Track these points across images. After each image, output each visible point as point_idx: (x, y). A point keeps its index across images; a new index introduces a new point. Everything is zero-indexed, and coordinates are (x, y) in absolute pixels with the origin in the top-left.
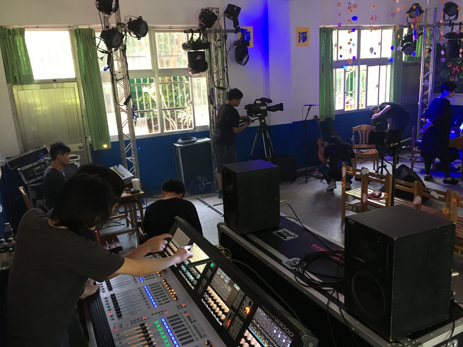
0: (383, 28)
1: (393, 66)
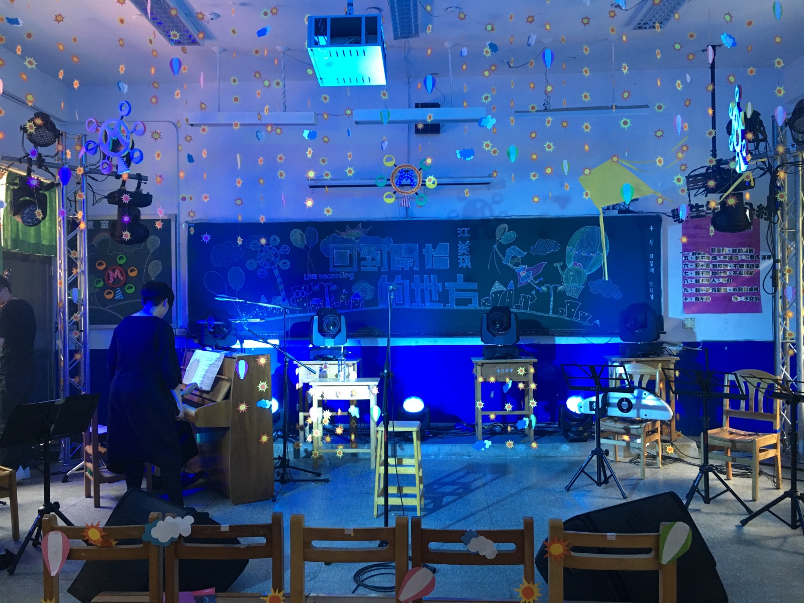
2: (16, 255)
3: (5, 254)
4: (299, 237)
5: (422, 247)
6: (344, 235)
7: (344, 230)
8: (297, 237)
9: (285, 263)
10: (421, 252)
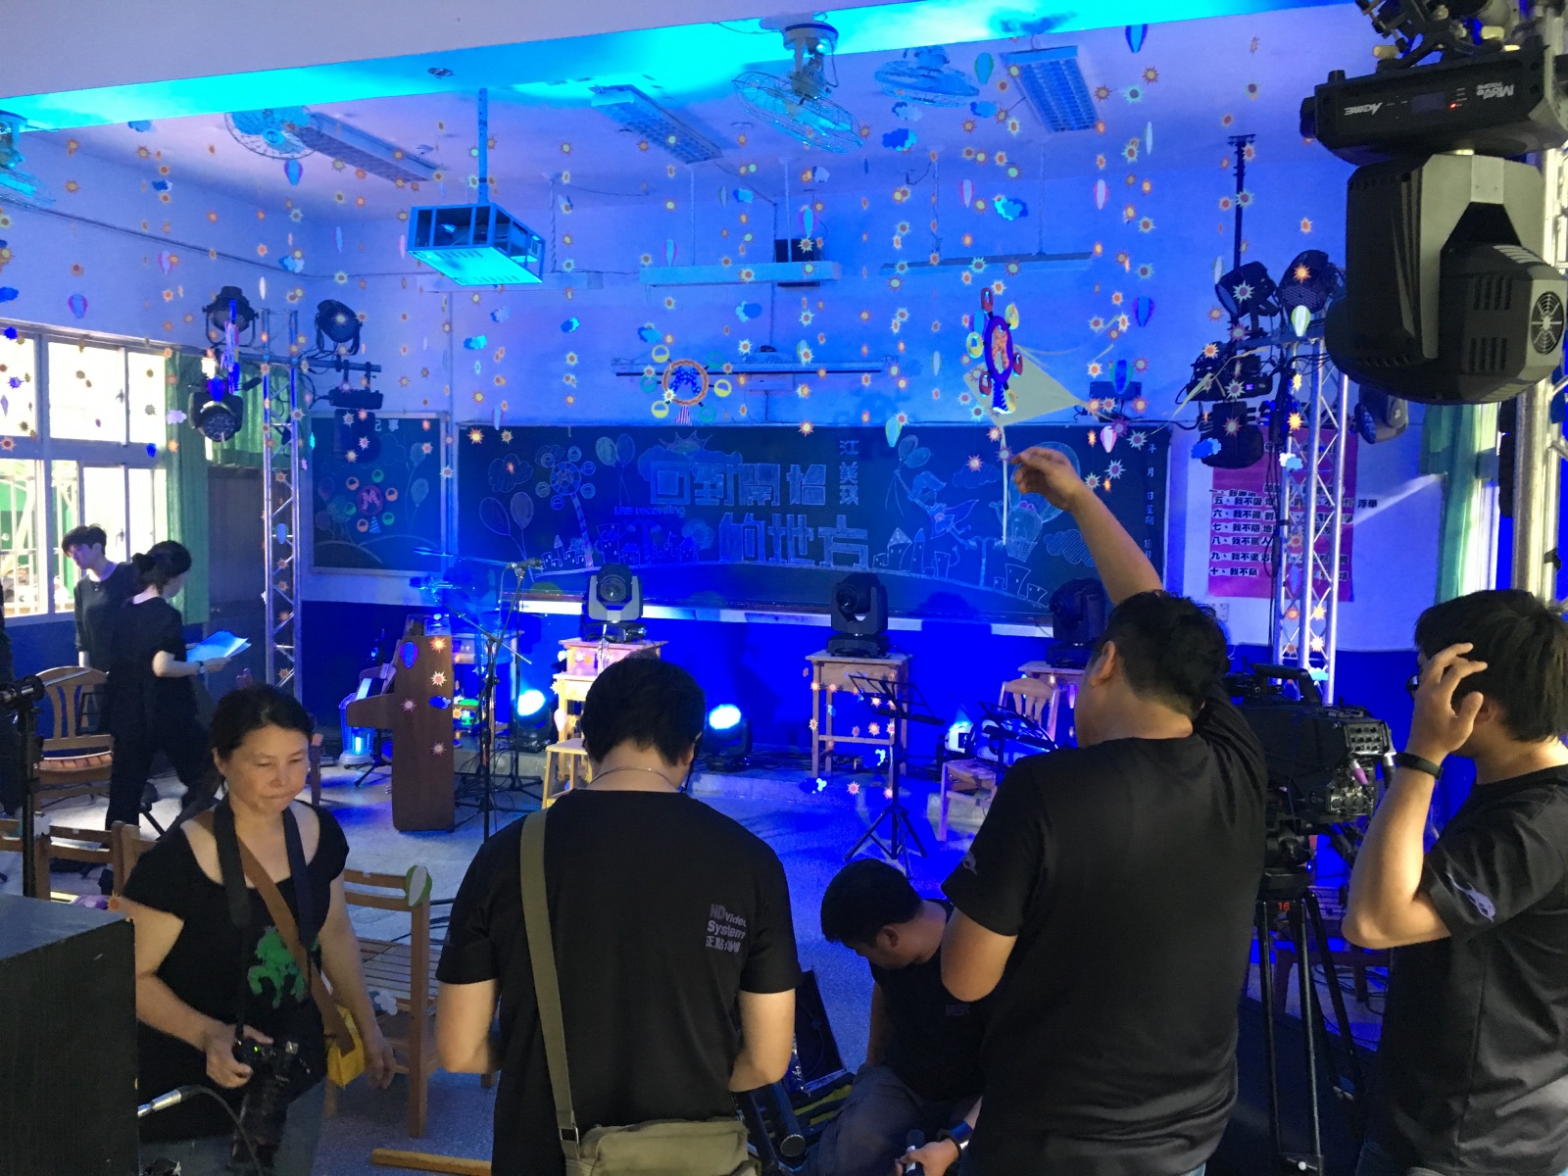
0: (129, 347)
1: (175, 473)
2: (234, 470)
3: (214, 472)
4: (609, 449)
5: (785, 470)
6: (671, 447)
7: (671, 440)
8: (606, 450)
9: (588, 489)
10: (783, 478)
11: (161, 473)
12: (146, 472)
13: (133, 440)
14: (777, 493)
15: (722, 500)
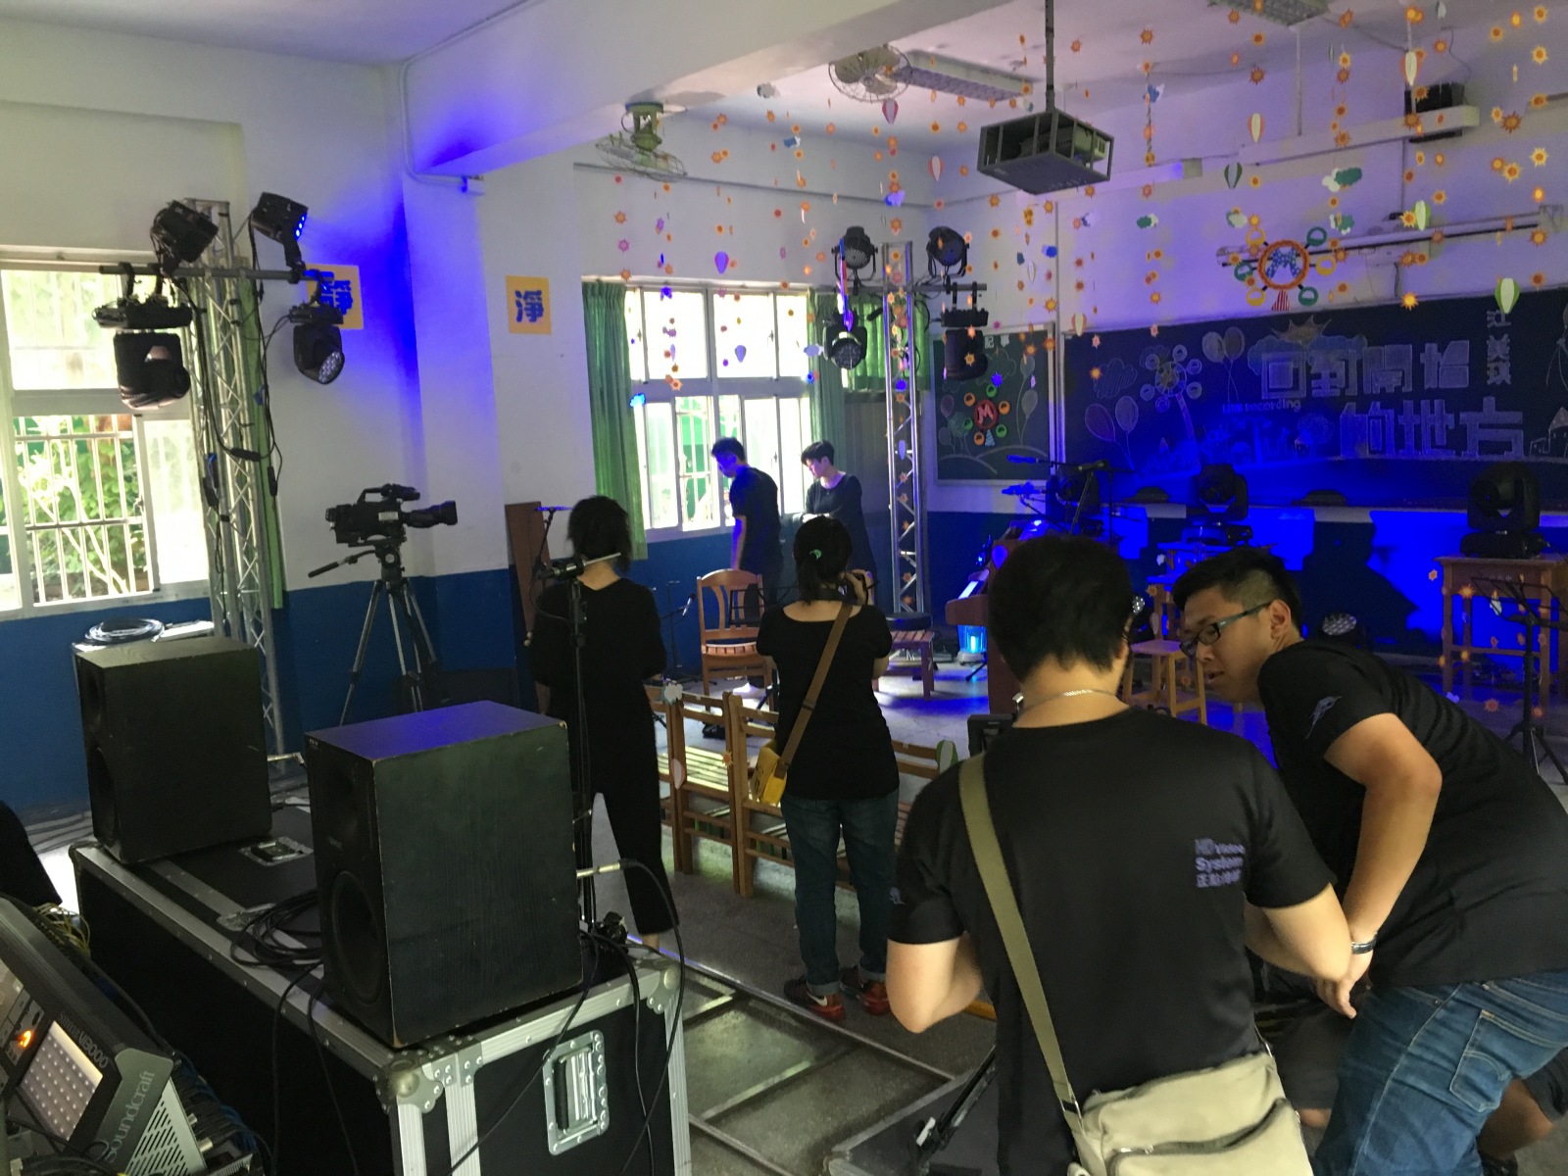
0: (775, 292)
1: (817, 400)
2: (866, 395)
3: (849, 397)
4: (1216, 345)
5: (1419, 350)
6: (1285, 338)
7: (1284, 328)
8: (1213, 346)
9: (1195, 388)
10: (1416, 359)
11: (806, 400)
12: (794, 401)
13: (783, 374)
14: (1409, 379)
15: (1343, 391)
